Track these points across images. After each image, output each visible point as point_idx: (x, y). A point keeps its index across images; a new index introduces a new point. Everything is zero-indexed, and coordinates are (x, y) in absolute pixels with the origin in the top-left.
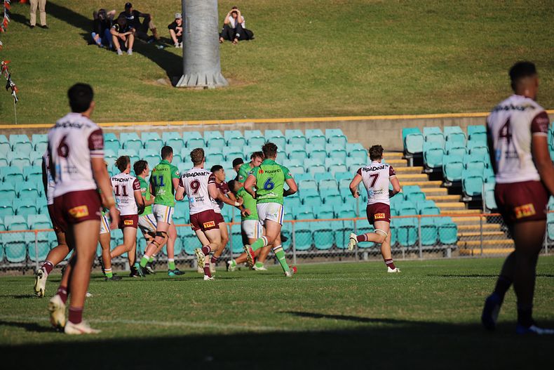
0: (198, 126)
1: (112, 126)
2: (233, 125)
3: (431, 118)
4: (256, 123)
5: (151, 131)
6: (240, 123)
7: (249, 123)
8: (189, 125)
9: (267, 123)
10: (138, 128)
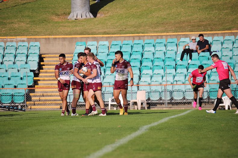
2: (15, 39)
3: (128, 36)
4: (28, 38)
6: (19, 38)
7: (24, 38)
9: (35, 38)
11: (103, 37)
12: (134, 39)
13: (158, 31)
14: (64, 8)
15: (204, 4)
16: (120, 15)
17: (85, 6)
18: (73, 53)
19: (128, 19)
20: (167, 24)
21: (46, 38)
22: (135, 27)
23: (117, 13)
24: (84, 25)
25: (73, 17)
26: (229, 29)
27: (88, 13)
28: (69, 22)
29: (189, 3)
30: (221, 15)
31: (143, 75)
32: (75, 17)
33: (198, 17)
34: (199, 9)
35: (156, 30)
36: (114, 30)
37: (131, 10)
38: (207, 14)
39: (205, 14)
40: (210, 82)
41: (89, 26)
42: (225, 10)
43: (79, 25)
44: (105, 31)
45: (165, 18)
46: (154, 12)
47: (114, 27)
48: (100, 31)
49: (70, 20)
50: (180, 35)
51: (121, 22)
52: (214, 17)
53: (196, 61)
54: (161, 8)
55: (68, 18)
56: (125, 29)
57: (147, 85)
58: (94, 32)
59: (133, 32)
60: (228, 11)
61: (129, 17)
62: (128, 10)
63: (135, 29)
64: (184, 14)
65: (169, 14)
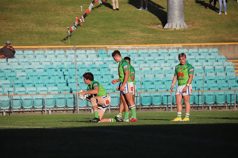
0: (154, 47)
1: (113, 47)
2: (172, 47)
4: (183, 46)
5: (132, 49)
8: (150, 46)
9: (189, 46)
10: (125, 48)
21: (198, 46)
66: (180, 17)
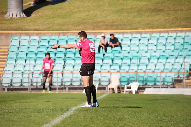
11: (34, 33)
12: (59, 35)
13: (79, 29)
14: (1, 8)
15: (116, 8)
16: (48, 15)
17: (19, 7)
18: (9, 46)
19: (55, 18)
20: (86, 23)
22: (60, 25)
23: (45, 14)
24: (18, 23)
25: (9, 15)
26: (136, 29)
27: (21, 13)
28: (6, 20)
29: (104, 7)
30: (130, 17)
31: (67, 65)
32: (11, 16)
33: (111, 19)
34: (112, 12)
35: (77, 28)
36: (43, 27)
37: (57, 12)
38: (118, 16)
39: (117, 16)
40: (121, 71)
41: (22, 24)
42: (132, 13)
43: (14, 22)
44: (35, 28)
45: (84, 19)
46: (76, 13)
47: (43, 25)
48: (32, 28)
49: (6, 18)
50: (97, 33)
51: (49, 21)
52: (124, 19)
53: (109, 54)
54: (81, 10)
55: (5, 17)
56: (52, 26)
57: (69, 73)
58: (27, 29)
59: (59, 29)
60: (135, 14)
61: (55, 17)
62: (55, 12)
63: (61, 27)
64: (100, 16)
65: (88, 15)
66: (17, 8)
